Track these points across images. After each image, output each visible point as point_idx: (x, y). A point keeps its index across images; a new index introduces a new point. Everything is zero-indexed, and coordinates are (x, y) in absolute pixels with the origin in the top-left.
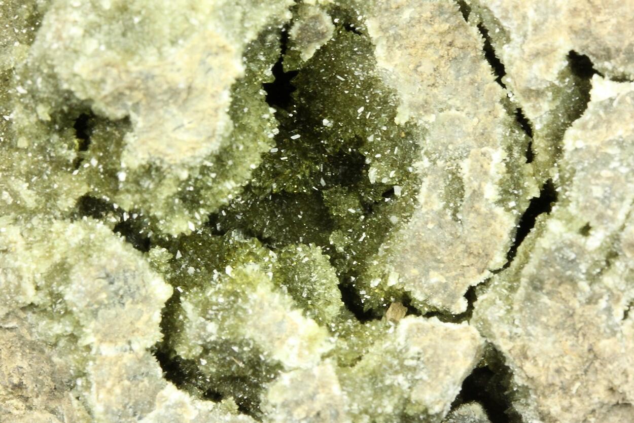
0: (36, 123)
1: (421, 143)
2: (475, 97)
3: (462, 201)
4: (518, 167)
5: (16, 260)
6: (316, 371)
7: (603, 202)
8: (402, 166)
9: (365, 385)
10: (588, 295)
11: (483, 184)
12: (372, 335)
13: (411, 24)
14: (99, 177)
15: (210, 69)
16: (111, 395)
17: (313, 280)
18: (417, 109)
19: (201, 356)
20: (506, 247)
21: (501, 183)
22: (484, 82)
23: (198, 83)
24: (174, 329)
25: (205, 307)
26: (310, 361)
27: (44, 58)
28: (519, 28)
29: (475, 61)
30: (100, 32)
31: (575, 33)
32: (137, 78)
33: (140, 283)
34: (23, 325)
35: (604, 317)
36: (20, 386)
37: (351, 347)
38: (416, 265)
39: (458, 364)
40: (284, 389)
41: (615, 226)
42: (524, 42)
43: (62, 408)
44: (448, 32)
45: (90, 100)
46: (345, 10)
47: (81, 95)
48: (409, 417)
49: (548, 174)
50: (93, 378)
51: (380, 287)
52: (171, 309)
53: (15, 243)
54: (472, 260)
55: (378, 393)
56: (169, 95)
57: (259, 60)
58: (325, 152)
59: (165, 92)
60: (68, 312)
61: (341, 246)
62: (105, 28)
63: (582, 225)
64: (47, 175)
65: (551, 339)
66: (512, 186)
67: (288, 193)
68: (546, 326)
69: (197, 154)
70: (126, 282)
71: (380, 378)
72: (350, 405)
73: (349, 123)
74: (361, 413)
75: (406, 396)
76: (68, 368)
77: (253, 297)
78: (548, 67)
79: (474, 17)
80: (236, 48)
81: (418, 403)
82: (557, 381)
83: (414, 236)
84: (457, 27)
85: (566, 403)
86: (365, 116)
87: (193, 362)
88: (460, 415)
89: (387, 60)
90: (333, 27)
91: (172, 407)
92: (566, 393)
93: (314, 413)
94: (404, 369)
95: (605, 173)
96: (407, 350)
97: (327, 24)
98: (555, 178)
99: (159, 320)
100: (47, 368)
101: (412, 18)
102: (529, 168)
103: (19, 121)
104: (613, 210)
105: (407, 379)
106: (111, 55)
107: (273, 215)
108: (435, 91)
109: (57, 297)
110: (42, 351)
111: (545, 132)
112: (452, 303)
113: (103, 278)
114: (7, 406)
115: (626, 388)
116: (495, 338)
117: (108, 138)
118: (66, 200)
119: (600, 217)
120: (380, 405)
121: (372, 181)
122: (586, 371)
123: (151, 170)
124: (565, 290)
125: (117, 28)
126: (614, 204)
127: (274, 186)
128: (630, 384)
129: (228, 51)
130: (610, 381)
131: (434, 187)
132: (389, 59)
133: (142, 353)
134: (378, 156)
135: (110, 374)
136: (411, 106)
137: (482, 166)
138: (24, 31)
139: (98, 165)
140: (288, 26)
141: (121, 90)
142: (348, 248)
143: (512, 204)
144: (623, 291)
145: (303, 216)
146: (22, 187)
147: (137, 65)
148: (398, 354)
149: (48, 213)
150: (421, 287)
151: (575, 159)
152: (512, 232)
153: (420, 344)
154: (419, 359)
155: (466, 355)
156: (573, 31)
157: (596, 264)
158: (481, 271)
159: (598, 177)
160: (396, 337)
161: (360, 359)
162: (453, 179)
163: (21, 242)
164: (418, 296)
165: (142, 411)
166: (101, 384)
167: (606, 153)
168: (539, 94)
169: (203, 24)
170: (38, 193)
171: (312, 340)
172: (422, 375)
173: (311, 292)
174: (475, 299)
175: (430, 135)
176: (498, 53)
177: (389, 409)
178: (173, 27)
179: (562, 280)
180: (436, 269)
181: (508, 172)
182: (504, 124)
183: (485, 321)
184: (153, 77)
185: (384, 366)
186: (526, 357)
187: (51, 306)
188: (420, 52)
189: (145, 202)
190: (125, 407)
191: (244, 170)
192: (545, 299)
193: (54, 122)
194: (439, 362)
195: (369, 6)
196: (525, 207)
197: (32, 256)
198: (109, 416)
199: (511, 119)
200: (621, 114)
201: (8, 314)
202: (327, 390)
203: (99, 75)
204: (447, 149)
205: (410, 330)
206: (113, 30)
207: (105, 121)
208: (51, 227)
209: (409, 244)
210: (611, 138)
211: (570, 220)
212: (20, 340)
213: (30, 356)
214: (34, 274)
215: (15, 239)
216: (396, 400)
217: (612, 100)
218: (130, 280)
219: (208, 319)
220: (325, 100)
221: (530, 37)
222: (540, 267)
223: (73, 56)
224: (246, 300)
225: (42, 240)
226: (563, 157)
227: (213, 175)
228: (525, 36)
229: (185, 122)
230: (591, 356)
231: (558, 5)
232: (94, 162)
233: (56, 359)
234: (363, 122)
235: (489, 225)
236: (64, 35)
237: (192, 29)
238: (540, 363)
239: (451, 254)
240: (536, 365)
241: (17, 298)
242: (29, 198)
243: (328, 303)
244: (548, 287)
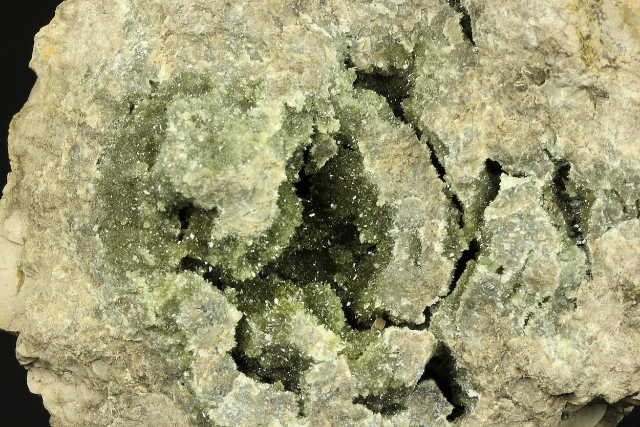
0: (156, 213)
1: (393, 218)
2: (426, 187)
3: (420, 253)
4: (454, 231)
5: (143, 298)
6: (335, 363)
7: (511, 253)
8: (381, 232)
9: (366, 370)
10: (502, 311)
11: (433, 243)
12: (367, 339)
13: (385, 143)
14: (195, 245)
15: (266, 177)
16: (207, 381)
17: (327, 305)
18: (390, 196)
19: (262, 355)
20: (449, 282)
21: (444, 242)
22: (432, 179)
23: (259, 186)
24: (243, 339)
25: (263, 325)
26: (331, 357)
27: (163, 172)
28: (454, 145)
29: (425, 165)
30: (197, 156)
31: (490, 148)
32: (222, 184)
33: (223, 311)
34: (146, 339)
35: (513, 324)
36: (144, 377)
37: (355, 346)
38: (392, 294)
39: (422, 356)
40: (316, 375)
41: (519, 268)
42: (458, 154)
43: (172, 391)
44: (408, 147)
45: (193, 198)
46: (345, 136)
47: (187, 196)
48: (393, 389)
49: (474, 235)
50: (194, 371)
51: (370, 309)
52: (241, 327)
53: (142, 288)
54: (428, 290)
55: (374, 375)
56: (241, 194)
57: (291, 169)
58: (331, 224)
59: (239, 193)
60: (177, 330)
61: (341, 282)
62: (201, 153)
63: (498, 267)
64: (161, 245)
65: (480, 339)
66: (452, 244)
67: (307, 250)
68: (477, 331)
69: (258, 230)
70: (214, 310)
71: (374, 366)
72: (357, 384)
73: (347, 206)
74: (364, 388)
75: (391, 377)
76: (177, 365)
77: (294, 317)
78: (473, 169)
79: (424, 138)
80: (282, 164)
81: (398, 381)
82: (484, 364)
83: (390, 276)
84: (414, 145)
85: (490, 378)
86: (357, 202)
87: (255, 359)
88: (422, 387)
89: (370, 166)
90: (337, 147)
91: (244, 388)
92: (490, 372)
93: (335, 389)
94: (389, 360)
95: (511, 235)
96: (391, 348)
97: (334, 145)
98: (479, 238)
99: (234, 333)
100: (162, 366)
101: (386, 140)
102: (461, 232)
103: (145, 212)
104: (517, 257)
105: (391, 366)
106: (206, 171)
107: (297, 264)
108: (401, 185)
109: (170, 321)
110: (159, 355)
111: (472, 209)
112: (416, 317)
113: (200, 309)
114: (136, 391)
115: (528, 368)
116: (444, 339)
117: (201, 221)
118: (174, 260)
119: (509, 262)
120: (376, 383)
121: (362, 242)
122: (502, 358)
123: (230, 241)
124: (488, 308)
125: (208, 153)
126: (518, 254)
127: (299, 246)
128: (530, 365)
129: (277, 166)
130: (517, 364)
131: (403, 245)
132: (372, 165)
133: (224, 355)
134: (366, 226)
135: (205, 368)
136: (386, 194)
137: (432, 231)
138: (143, 154)
139: (195, 238)
140: (309, 147)
141: (212, 192)
142: (346, 284)
143: (452, 255)
144: (525, 308)
145: (316, 264)
146: (145, 252)
147: (222, 176)
148: (385, 351)
149: (163, 269)
150: (396, 308)
151: (492, 226)
152: (452, 272)
153: (398, 344)
154: (398, 353)
155: (427, 350)
156: (489, 147)
157: (507, 291)
158: (433, 297)
159: (507, 237)
160: (383, 340)
161: (361, 354)
162: (414, 240)
163: (146, 288)
164: (394, 314)
165: (225, 391)
166: (200, 375)
167: (511, 222)
168: (468, 186)
169: (262, 150)
170: (156, 256)
171: (332, 343)
172: (401, 363)
173: (326, 313)
174: (431, 315)
175: (399, 213)
176: (440, 160)
177: (381, 385)
178: (244, 152)
179: (486, 302)
180: (405, 296)
181: (448, 235)
182: (445, 204)
183: (438, 328)
184: (232, 183)
185: (377, 358)
186: (464, 350)
187: (166, 327)
188: (391, 160)
189: (225, 260)
190: (215, 389)
191: (286, 238)
192: (476, 314)
193: (167, 212)
194: (411, 355)
195: (359, 133)
196: (459, 257)
197: (153, 296)
198: (206, 395)
199: (449, 201)
200: (519, 197)
201: (137, 333)
202: (343, 375)
203: (199, 183)
204: (410, 221)
205: (391, 336)
206: (206, 155)
207: (199, 210)
208: (165, 277)
209: (387, 281)
210: (514, 212)
211: (490, 264)
212: (144, 348)
213: (151, 358)
214: (155, 307)
215: (142, 285)
216: (385, 380)
217: (513, 189)
218: (217, 309)
219: (265, 332)
220: (331, 192)
221: (461, 151)
222: (472, 294)
223: (182, 171)
224: (290, 320)
225: (160, 285)
226: (484, 225)
227: (267, 242)
228: (459, 150)
229: (251, 210)
230: (505, 348)
231: (479, 131)
232: (192, 236)
233: (168, 360)
234: (356, 206)
235: (438, 268)
236: (175, 158)
237: (256, 153)
238: (473, 354)
239: (414, 287)
240: (470, 355)
241: (144, 322)
242: (151, 259)
243: (337, 320)
244: (477, 306)
